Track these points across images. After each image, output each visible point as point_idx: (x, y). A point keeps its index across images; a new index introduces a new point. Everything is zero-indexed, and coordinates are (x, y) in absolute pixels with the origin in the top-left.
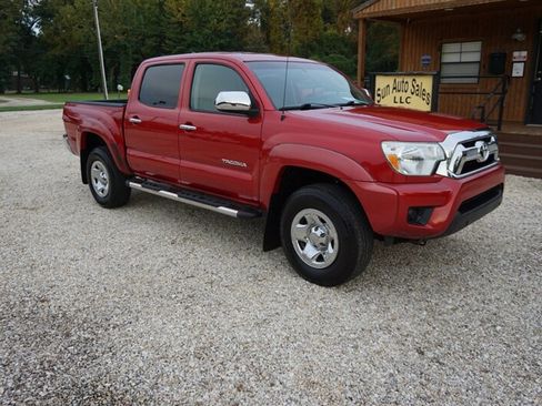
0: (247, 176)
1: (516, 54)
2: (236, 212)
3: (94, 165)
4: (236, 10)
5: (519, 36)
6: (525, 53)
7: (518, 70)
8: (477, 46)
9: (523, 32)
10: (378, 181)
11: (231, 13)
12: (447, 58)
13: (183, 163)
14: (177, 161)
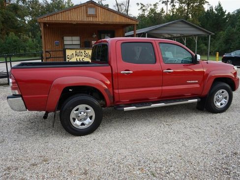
0: (198, 86)
1: (93, 42)
5: (94, 36)
8: (78, 38)
12: (66, 43)
13: (164, 88)
14: (160, 88)
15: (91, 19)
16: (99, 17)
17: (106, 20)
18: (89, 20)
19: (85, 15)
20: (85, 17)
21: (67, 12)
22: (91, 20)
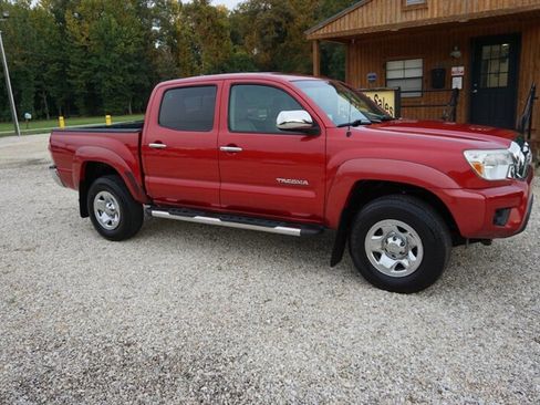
0: (310, 194)
1: (454, 69)
2: (299, 230)
3: (98, 196)
4: (143, 33)
5: (457, 54)
6: (462, 69)
7: (457, 83)
8: (418, 63)
9: (459, 50)
10: (464, 187)
11: (138, 36)
12: (390, 75)
13: (225, 186)
14: (216, 185)
15: (414, 17)
16: (433, 7)
17: (451, 14)
18: (409, 19)
19: (399, 10)
20: (399, 14)
21: (360, 10)
22: (414, 19)
